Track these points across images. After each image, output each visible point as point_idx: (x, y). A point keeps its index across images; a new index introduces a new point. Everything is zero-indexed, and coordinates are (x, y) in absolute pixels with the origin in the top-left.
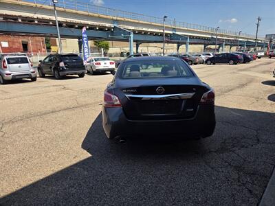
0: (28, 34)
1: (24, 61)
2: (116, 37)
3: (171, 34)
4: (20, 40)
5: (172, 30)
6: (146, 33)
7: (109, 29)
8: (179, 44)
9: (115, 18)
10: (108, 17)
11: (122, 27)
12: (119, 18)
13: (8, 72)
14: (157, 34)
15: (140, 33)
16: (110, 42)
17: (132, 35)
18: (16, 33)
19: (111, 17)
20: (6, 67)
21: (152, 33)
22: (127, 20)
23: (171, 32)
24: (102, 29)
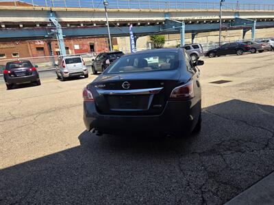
0: (92, 36)
1: (78, 60)
2: (167, 30)
3: (232, 20)
4: (88, 43)
5: (235, 15)
6: (201, 22)
7: (161, 23)
8: (245, 30)
9: (166, 11)
10: (160, 11)
11: (174, 18)
12: (170, 10)
13: (66, 71)
14: (214, 21)
15: (194, 22)
16: (167, 36)
17: (183, 27)
18: (84, 37)
19: (163, 11)
20: (64, 67)
21: (208, 21)
22: (179, 10)
23: (233, 17)
24: (153, 23)
